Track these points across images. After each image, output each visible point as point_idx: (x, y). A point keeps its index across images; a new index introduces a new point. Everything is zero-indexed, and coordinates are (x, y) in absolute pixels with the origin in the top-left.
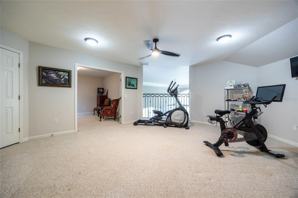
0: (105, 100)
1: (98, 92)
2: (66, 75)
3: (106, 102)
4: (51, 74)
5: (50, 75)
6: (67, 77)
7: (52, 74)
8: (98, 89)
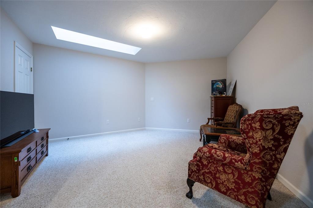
0: (229, 108)
1: (213, 90)
3: (231, 114)
8: (213, 83)
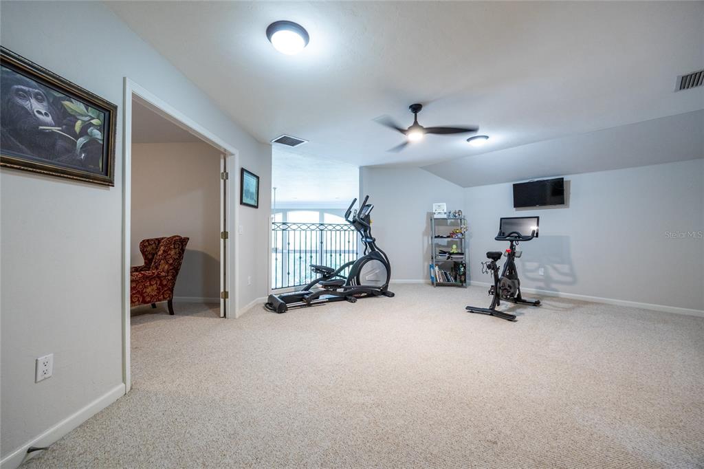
2: (95, 122)
4: (26, 96)
5: (20, 101)
6: (98, 134)
7: (33, 101)
